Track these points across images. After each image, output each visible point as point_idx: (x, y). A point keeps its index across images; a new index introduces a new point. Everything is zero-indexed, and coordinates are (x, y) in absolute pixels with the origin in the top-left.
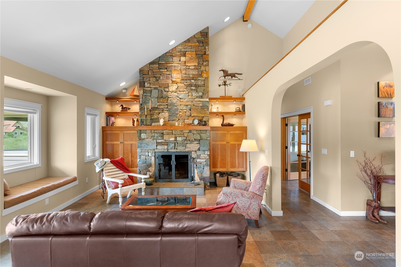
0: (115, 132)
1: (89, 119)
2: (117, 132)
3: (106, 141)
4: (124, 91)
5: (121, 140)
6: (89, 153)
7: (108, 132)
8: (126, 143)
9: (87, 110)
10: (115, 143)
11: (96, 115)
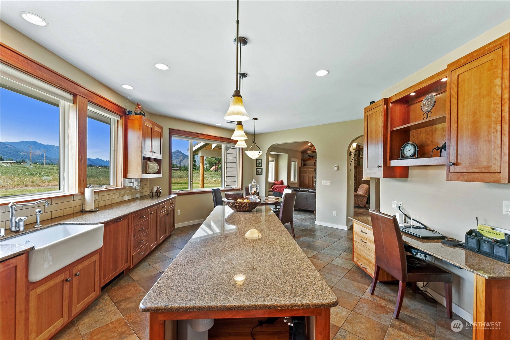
0: (305, 170)
1: (293, 163)
2: (306, 170)
3: (301, 174)
4: (310, 148)
5: (308, 174)
6: (292, 179)
7: (302, 169)
8: (310, 175)
9: (292, 159)
10: (305, 175)
11: (296, 161)
